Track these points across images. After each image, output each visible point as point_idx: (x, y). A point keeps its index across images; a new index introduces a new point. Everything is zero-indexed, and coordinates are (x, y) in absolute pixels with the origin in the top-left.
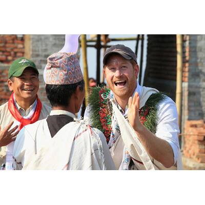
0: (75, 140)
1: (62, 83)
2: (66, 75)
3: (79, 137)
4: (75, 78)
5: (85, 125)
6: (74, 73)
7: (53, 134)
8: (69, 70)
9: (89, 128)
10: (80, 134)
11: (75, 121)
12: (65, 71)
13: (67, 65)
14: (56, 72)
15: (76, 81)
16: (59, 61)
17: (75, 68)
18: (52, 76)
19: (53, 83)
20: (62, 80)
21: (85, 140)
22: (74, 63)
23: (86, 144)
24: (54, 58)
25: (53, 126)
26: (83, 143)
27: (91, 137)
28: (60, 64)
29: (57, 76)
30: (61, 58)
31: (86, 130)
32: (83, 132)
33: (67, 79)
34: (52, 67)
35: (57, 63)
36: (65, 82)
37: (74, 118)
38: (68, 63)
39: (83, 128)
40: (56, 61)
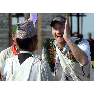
0: (33, 66)
1: (24, 38)
2: (26, 33)
3: (34, 65)
4: (31, 34)
5: (38, 59)
6: (30, 32)
7: (21, 63)
8: (28, 31)
9: (40, 60)
10: (35, 63)
11: (32, 56)
12: (26, 31)
13: (27, 28)
14: (21, 32)
15: (31, 36)
16: (22, 26)
17: (31, 29)
18: (19, 34)
19: (20, 38)
20: (24, 36)
21: (38, 66)
22: (31, 27)
24: (20, 24)
25: (21, 59)
27: (41, 65)
28: (23, 28)
29: (21, 34)
30: (24, 24)
31: (38, 61)
32: (37, 62)
34: (19, 29)
35: (21, 28)
36: (26, 37)
37: (32, 55)
38: (27, 27)
39: (37, 60)
40: (21, 27)
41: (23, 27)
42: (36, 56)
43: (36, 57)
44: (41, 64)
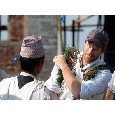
0: (34, 93)
2: (33, 52)
4: (39, 55)
5: (41, 85)
6: (39, 51)
7: (20, 87)
8: (36, 49)
10: (37, 90)
11: (35, 81)
12: (33, 50)
15: (39, 57)
18: (25, 52)
19: (25, 57)
20: (31, 56)
22: (40, 45)
25: (21, 82)
28: (31, 45)
30: (32, 41)
31: (41, 88)
32: (39, 88)
33: (34, 55)
34: (25, 46)
35: (29, 45)
37: (35, 79)
38: (36, 45)
42: (40, 82)
44: (44, 92)
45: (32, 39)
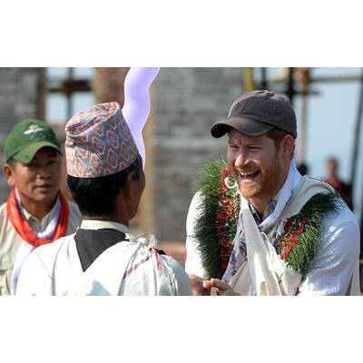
0: (127, 277)
1: (98, 174)
2: (103, 158)
3: (133, 272)
4: (121, 160)
6: (117, 151)
8: (109, 147)
9: (154, 255)
10: (136, 267)
11: (128, 240)
12: (101, 150)
13: (103, 138)
14: (84, 153)
15: (124, 165)
17: (121, 140)
18: (77, 161)
19: (81, 176)
20: (97, 169)
21: (145, 278)
22: (117, 131)
23: (146, 285)
24: (79, 124)
26: (142, 283)
27: (157, 272)
28: (90, 138)
29: (86, 161)
30: (92, 123)
31: (148, 259)
32: (143, 261)
33: (105, 166)
34: (75, 144)
35: (84, 138)
36: (102, 171)
38: (105, 134)
39: (142, 254)
40: (82, 134)
41: (91, 135)
42: (142, 240)
43: (141, 244)
44: (156, 269)
45: (92, 118)
